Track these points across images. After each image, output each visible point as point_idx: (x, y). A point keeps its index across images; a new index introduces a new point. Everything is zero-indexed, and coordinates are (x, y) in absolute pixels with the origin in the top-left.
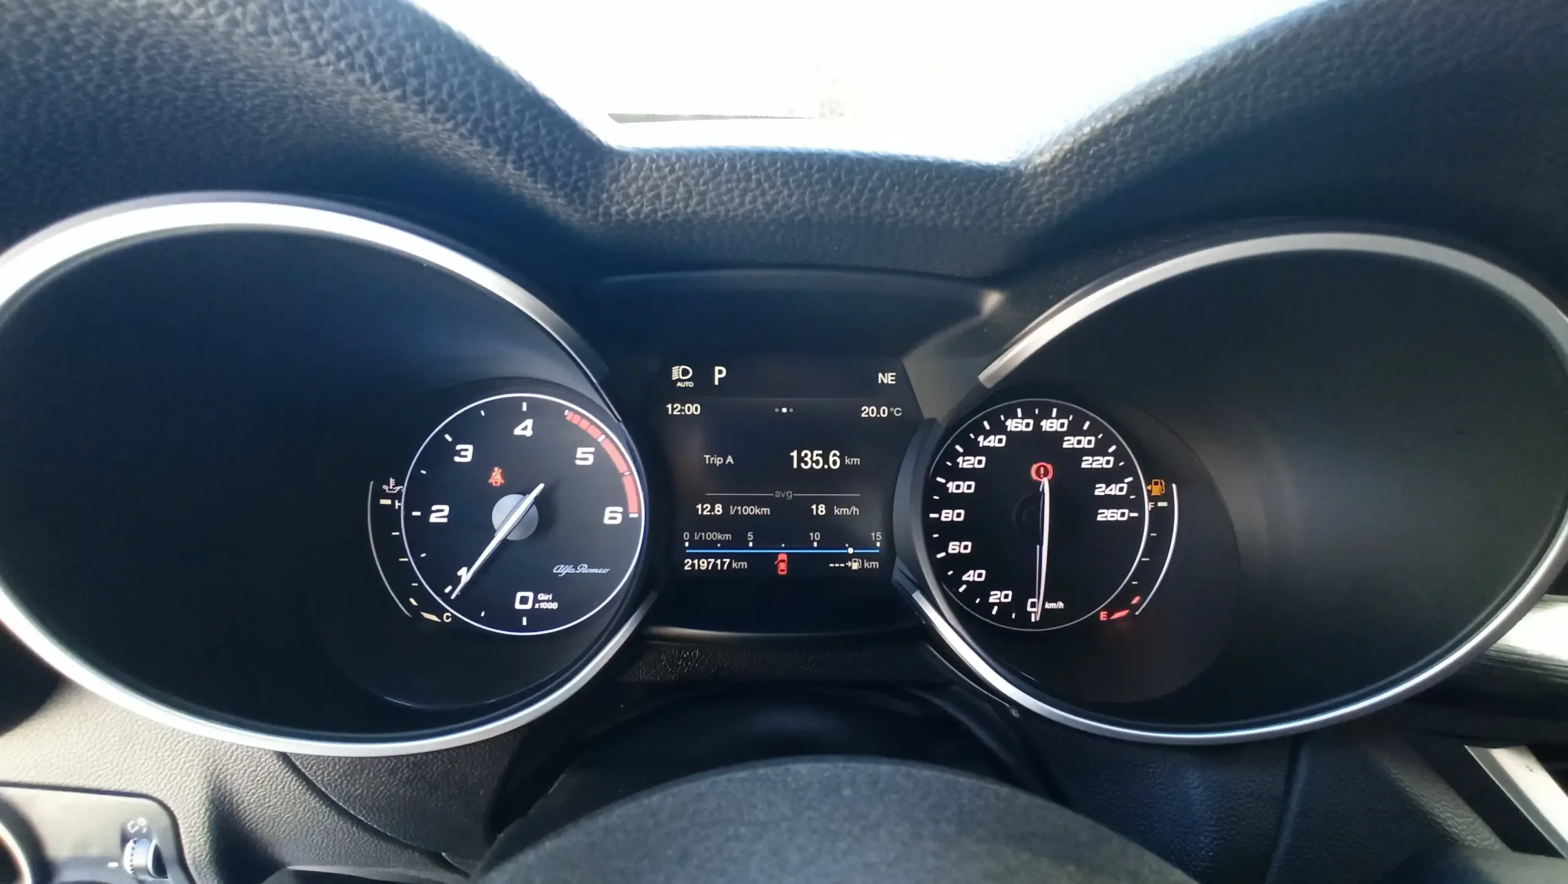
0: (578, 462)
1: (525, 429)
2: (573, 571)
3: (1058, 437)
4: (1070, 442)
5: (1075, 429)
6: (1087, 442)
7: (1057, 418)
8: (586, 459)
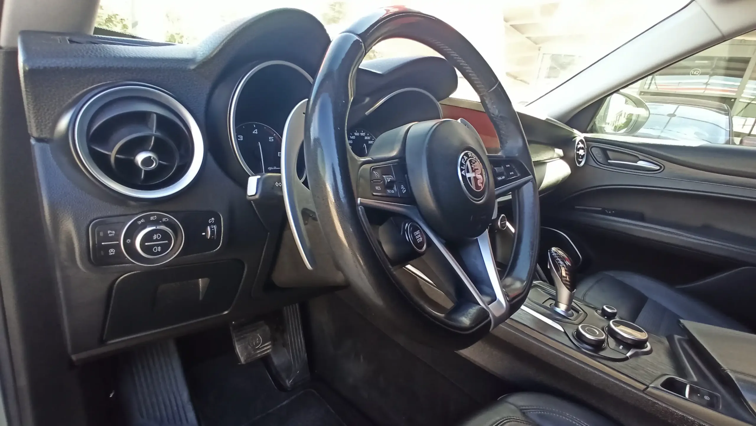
0: (270, 141)
1: (255, 132)
2: (273, 169)
3: (363, 137)
4: (366, 138)
5: (366, 135)
6: (369, 138)
7: (363, 133)
8: (272, 140)
